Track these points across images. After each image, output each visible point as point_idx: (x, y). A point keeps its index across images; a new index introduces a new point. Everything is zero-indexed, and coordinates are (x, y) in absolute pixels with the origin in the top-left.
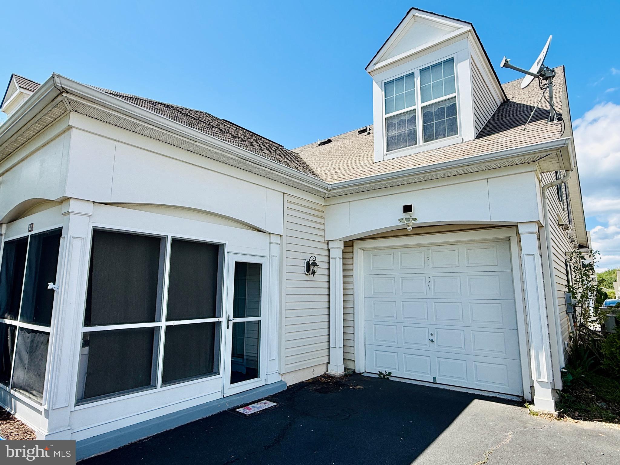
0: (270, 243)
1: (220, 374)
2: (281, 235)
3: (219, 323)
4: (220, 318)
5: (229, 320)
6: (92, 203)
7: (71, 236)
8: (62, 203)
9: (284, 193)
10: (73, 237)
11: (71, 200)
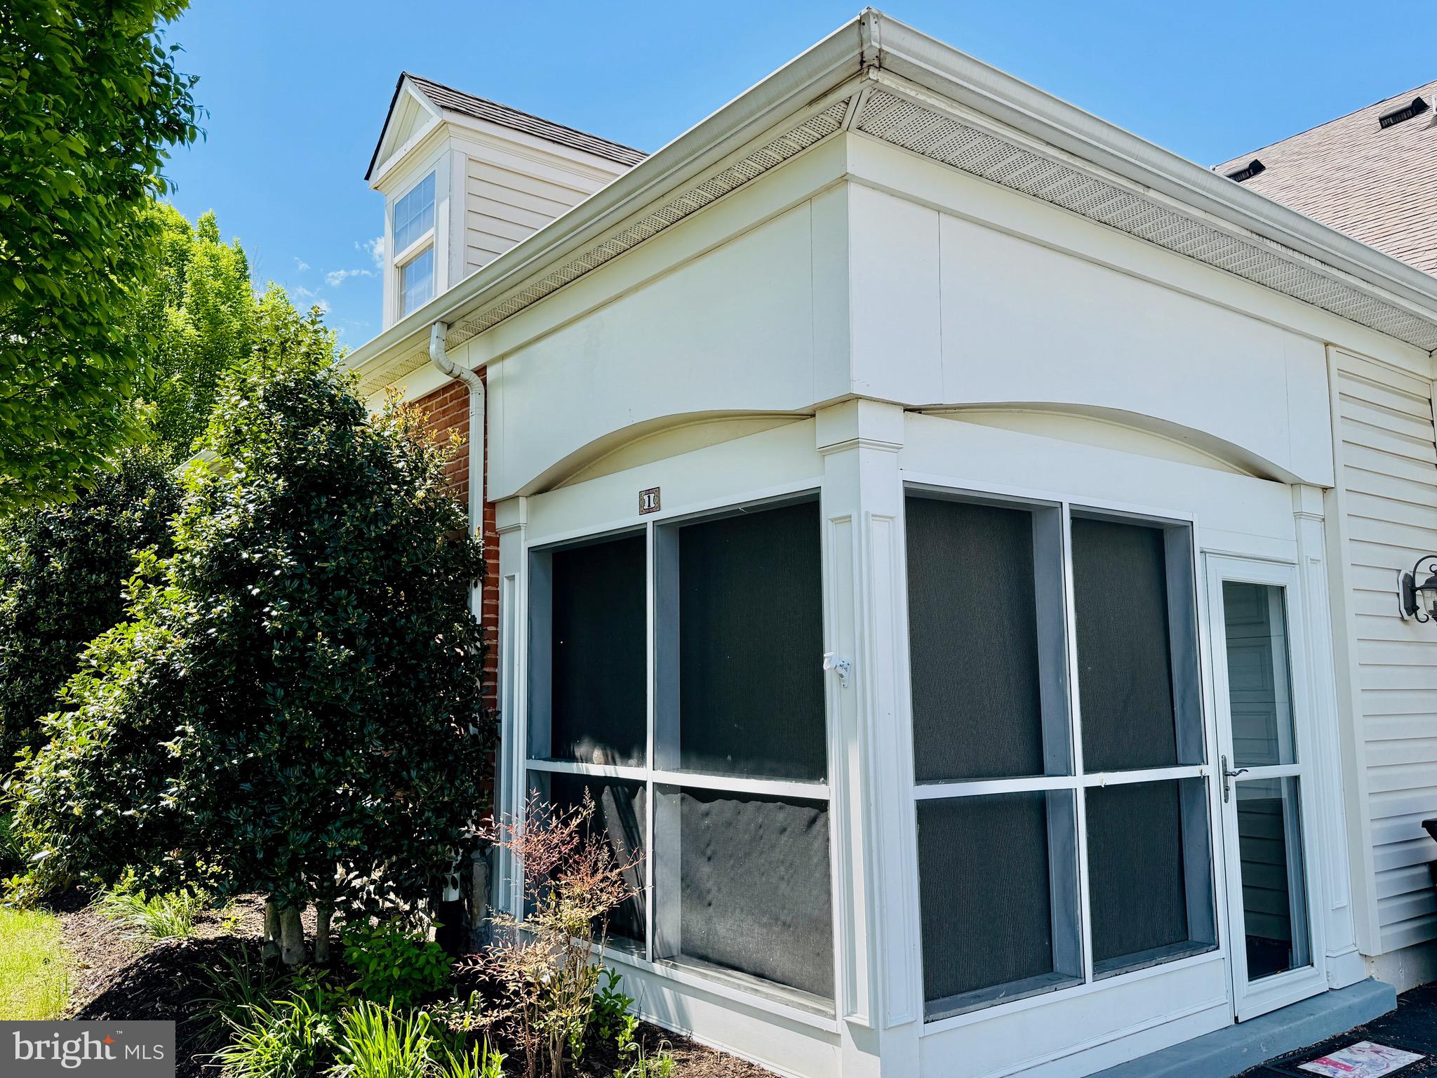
0: (1298, 515)
1: (1218, 948)
2: (1325, 489)
3: (1201, 781)
4: (1203, 767)
5: (1226, 774)
6: (900, 410)
7: (867, 513)
8: (813, 416)
9: (1327, 344)
10: (873, 516)
11: (862, 405)
